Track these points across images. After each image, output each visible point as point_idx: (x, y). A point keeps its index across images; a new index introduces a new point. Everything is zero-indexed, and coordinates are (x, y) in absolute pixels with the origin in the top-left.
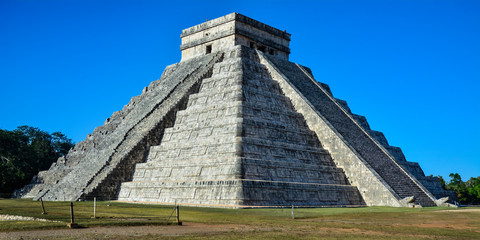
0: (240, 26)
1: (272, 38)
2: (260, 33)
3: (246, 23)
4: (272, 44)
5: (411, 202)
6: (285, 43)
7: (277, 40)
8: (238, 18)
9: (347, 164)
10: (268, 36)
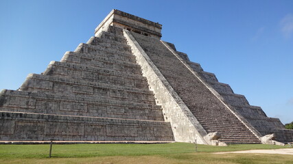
0: (118, 17)
1: (146, 26)
2: (136, 23)
3: (123, 16)
4: (145, 30)
5: (213, 139)
6: (157, 30)
7: (151, 28)
8: (116, 13)
9: (164, 102)
10: (142, 25)
